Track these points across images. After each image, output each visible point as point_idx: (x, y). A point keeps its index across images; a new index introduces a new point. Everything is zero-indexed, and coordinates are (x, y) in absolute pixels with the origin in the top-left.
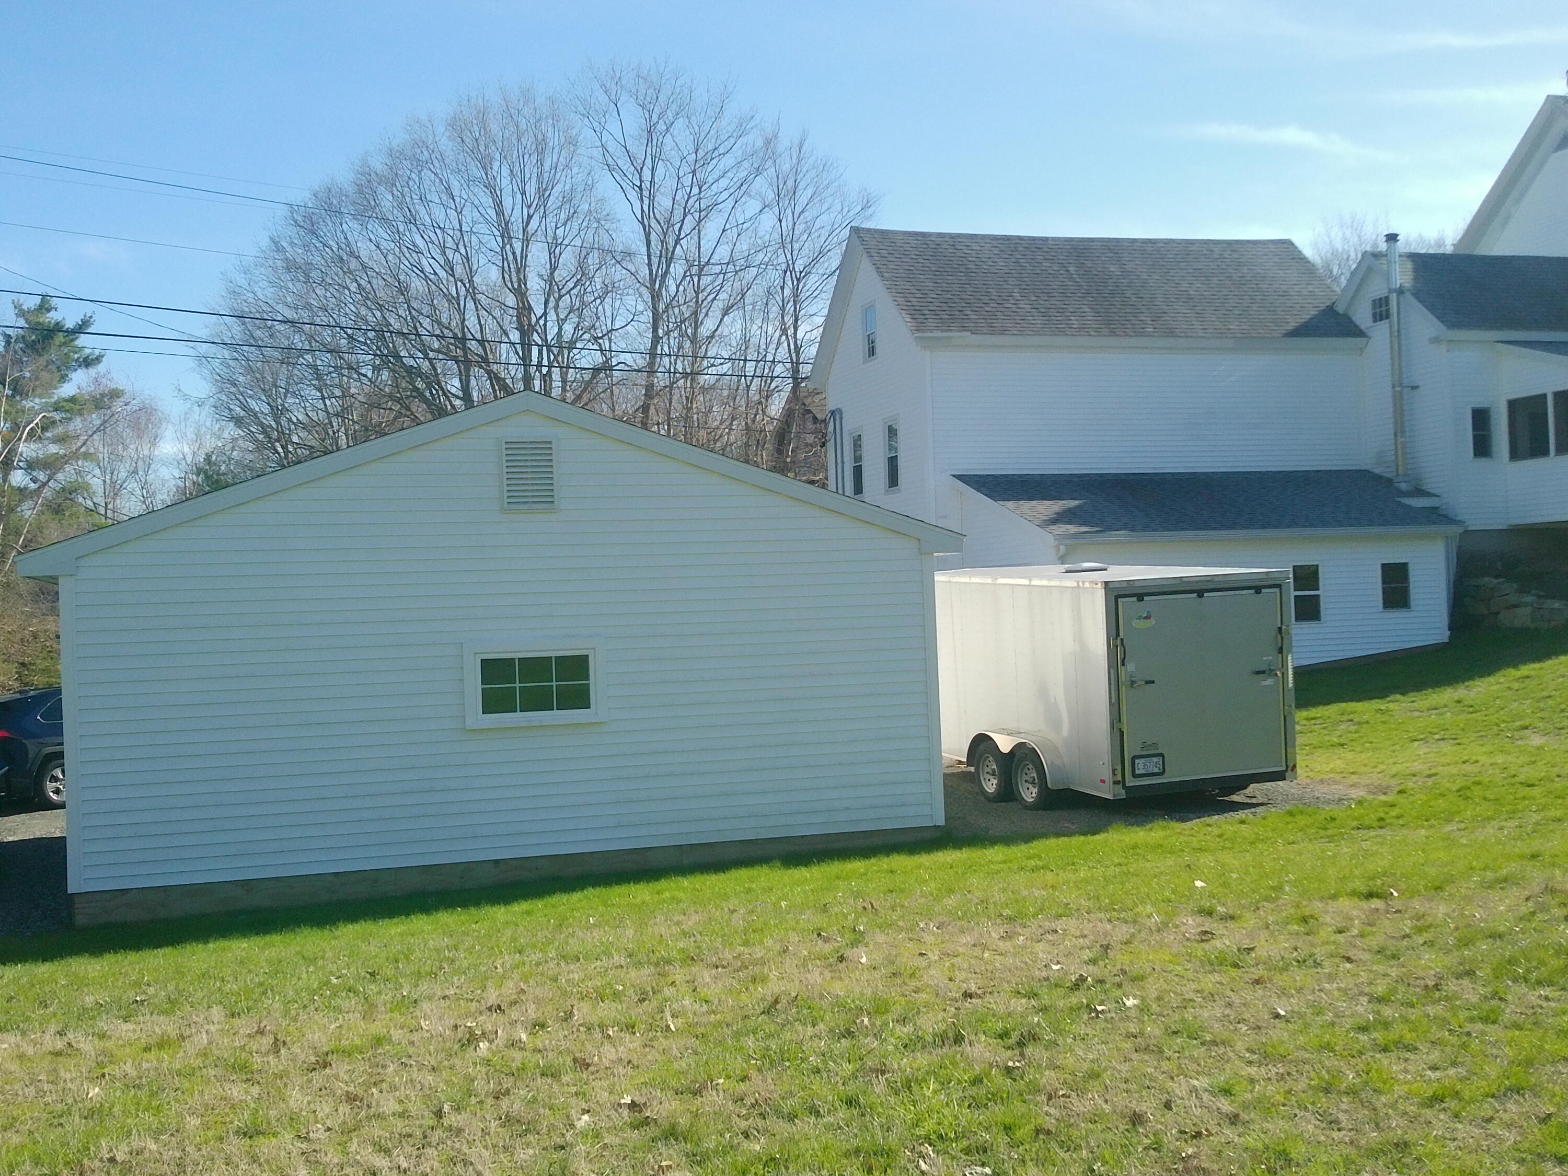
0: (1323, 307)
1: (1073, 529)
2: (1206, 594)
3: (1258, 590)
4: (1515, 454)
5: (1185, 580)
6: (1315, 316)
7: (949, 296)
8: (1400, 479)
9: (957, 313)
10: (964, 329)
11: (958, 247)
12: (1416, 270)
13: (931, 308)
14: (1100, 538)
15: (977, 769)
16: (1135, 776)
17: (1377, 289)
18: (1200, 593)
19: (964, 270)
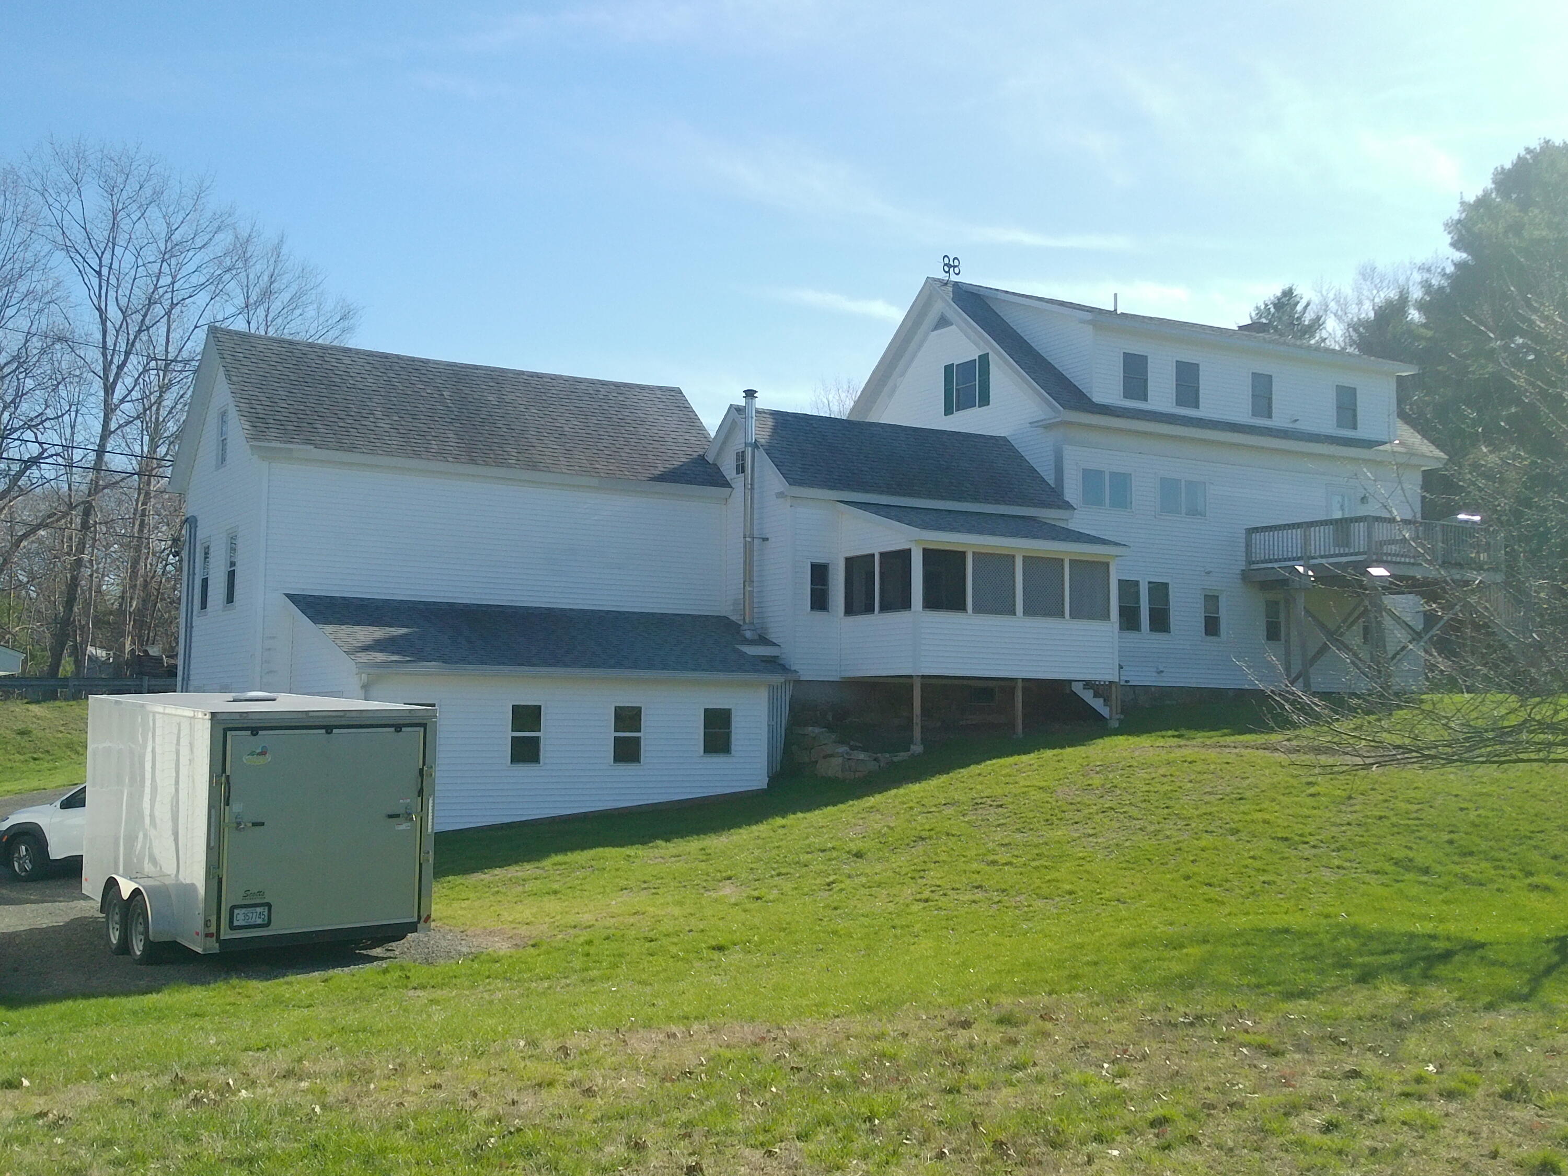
0: (695, 455)
1: (380, 657)
2: (334, 731)
3: (398, 728)
4: (850, 610)
5: (311, 714)
6: (685, 464)
7: (302, 408)
8: (746, 627)
9: (305, 425)
10: (308, 442)
11: (326, 359)
12: (775, 429)
13: (277, 418)
14: (410, 668)
15: (107, 918)
16: (232, 927)
17: (737, 444)
18: (329, 729)
19: (326, 382)
